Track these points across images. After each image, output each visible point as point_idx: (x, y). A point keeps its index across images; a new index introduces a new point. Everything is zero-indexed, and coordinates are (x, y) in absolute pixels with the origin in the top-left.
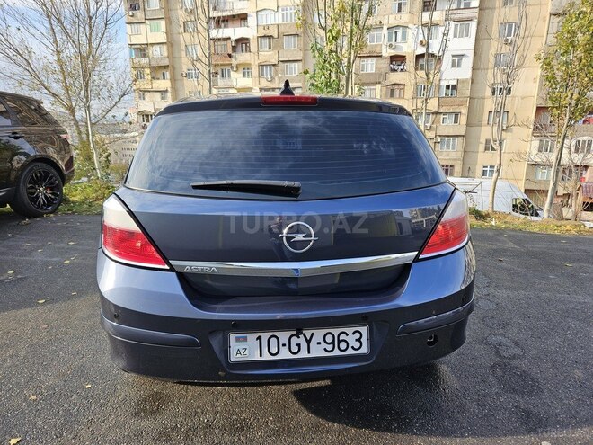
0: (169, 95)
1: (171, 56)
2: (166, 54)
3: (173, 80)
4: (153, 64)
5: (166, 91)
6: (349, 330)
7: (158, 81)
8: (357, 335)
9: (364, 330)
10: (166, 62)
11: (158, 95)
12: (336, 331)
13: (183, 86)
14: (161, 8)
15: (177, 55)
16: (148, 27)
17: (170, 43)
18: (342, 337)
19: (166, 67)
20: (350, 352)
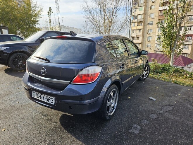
0: (142, 31)
1: (144, 18)
2: (143, 17)
3: (144, 26)
4: (138, 21)
5: (141, 30)
6: (51, 97)
7: (139, 27)
8: (52, 99)
9: (54, 98)
10: (143, 20)
11: (138, 31)
12: (49, 97)
13: (147, 27)
14: (144, 2)
15: (146, 17)
16: (139, 9)
17: (145, 14)
18: (49, 98)
19: (142, 22)
20: (50, 103)
